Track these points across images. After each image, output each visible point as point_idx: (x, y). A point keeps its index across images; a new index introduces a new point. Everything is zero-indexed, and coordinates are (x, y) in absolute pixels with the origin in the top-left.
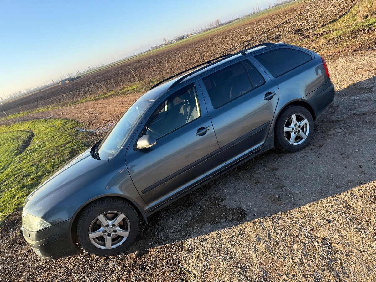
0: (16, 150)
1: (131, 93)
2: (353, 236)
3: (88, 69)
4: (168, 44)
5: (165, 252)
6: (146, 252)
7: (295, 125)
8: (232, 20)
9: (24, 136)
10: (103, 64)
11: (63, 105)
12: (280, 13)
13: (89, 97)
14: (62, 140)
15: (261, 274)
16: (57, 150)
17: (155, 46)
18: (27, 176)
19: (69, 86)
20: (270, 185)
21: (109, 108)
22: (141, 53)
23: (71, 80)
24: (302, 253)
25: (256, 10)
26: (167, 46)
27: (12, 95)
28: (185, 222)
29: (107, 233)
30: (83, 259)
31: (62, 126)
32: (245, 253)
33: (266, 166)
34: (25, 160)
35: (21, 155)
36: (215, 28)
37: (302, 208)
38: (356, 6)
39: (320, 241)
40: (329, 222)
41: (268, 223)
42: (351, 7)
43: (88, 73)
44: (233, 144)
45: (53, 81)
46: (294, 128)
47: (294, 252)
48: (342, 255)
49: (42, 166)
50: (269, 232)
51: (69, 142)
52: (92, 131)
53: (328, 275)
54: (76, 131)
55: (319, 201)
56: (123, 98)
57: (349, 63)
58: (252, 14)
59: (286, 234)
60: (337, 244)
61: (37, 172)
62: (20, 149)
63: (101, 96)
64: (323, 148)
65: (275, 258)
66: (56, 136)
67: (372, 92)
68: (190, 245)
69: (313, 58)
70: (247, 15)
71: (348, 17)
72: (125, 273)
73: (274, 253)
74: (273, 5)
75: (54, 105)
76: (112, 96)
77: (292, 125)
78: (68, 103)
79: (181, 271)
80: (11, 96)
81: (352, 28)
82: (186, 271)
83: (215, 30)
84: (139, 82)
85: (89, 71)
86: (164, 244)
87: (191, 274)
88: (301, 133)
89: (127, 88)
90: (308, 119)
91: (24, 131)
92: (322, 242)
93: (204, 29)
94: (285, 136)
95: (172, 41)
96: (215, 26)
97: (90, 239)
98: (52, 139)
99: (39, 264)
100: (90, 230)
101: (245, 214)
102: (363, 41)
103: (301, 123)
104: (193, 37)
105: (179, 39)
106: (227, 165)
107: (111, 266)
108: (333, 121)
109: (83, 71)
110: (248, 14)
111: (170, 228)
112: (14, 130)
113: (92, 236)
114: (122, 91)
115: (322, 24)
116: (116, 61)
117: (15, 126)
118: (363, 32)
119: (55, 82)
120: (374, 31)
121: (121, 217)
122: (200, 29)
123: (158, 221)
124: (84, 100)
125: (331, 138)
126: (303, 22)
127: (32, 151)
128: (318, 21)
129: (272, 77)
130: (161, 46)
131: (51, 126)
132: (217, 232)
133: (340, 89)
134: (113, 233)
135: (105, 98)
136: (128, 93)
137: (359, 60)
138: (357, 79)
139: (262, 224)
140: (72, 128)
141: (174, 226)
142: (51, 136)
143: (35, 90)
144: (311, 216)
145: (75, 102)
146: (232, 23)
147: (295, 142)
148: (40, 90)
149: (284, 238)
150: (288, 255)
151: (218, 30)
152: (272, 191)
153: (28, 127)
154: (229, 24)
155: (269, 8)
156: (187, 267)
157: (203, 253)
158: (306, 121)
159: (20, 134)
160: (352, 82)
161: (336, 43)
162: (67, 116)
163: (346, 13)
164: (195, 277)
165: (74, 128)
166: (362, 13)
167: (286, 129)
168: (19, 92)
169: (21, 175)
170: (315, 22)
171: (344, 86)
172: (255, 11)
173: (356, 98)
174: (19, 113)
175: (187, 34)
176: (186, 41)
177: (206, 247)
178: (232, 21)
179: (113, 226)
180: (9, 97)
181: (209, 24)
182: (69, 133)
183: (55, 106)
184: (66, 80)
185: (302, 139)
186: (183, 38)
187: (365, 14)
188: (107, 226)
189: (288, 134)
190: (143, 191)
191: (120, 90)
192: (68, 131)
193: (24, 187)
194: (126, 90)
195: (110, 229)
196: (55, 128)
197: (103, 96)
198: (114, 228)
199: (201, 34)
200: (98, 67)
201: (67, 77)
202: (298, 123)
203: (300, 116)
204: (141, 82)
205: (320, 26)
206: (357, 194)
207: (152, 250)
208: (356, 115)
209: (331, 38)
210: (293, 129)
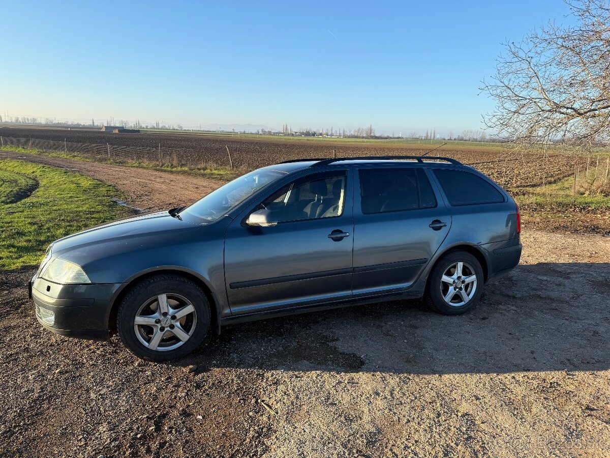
0: (6, 196)
1: (214, 178)
2: (504, 419)
3: (155, 126)
4: (289, 135)
5: (236, 377)
6: (206, 370)
7: (459, 278)
8: (391, 136)
9: (23, 182)
10: (181, 127)
11: (100, 160)
12: (463, 152)
13: (146, 163)
14: (87, 206)
15: (373, 430)
16: (77, 216)
17: (269, 131)
18: (20, 234)
19: (116, 138)
20: (404, 341)
21: (173, 187)
22: (244, 133)
23: (122, 130)
24: (434, 421)
25: (429, 135)
26: (286, 137)
27: (20, 120)
28: (272, 351)
29: (161, 325)
30: (104, 356)
31: (91, 187)
32: (354, 404)
33: (403, 320)
34: (21, 213)
35: (14, 205)
36: (363, 137)
37: (443, 376)
38: (571, 178)
39: (460, 414)
40: (477, 399)
41: (393, 380)
42: (564, 177)
43: (153, 130)
44: (372, 269)
45: (93, 122)
46: (456, 281)
47: (423, 418)
48: (486, 435)
49: (48, 229)
50: (393, 390)
51: (98, 212)
52: (138, 209)
53: (463, 450)
54: (112, 201)
55: (468, 375)
56: (201, 182)
57: (544, 239)
58: (423, 138)
59: (416, 398)
60: (482, 423)
61: (38, 233)
62: (13, 197)
63: (166, 168)
64: (486, 321)
65: (395, 418)
66: (77, 197)
67: (568, 278)
68: (275, 378)
69: (506, 201)
70: (415, 137)
71: (557, 187)
72: (171, 386)
73: (395, 413)
74: (457, 137)
75: (85, 155)
76: (184, 173)
77: (455, 276)
78: (109, 160)
79: (256, 402)
80: (17, 120)
81: (560, 200)
82: (265, 404)
83: (363, 142)
84: (232, 168)
85: (155, 129)
86: (237, 368)
87: (271, 408)
88: (463, 292)
89: (211, 170)
90: (477, 277)
91: (24, 175)
92: (463, 416)
93: (348, 133)
94: (441, 287)
95: (296, 133)
96: (365, 135)
97: (135, 323)
98: (70, 200)
99: (28, 345)
100: (139, 311)
101: (362, 363)
102: (570, 220)
103: (467, 278)
104: (328, 139)
105: (308, 134)
106: (353, 296)
107: (149, 373)
108: (508, 296)
109: (147, 125)
110: (417, 136)
111: (248, 352)
112: (8, 169)
113: (139, 320)
114: (202, 171)
115: (518, 183)
116: (202, 130)
117: (11, 164)
118: (572, 209)
119: (95, 124)
120: (588, 213)
121: (190, 309)
122: (342, 132)
123: (232, 340)
124: (137, 165)
125: (501, 313)
126: (492, 174)
127: (33, 205)
128: (515, 179)
129: (447, 203)
130: (277, 133)
131: (72, 182)
132: (318, 372)
133: (525, 264)
134: (169, 329)
135: (172, 172)
136: (210, 177)
137: (559, 239)
138: (551, 259)
139: (384, 379)
140: (107, 196)
141: (254, 351)
142: (69, 195)
143: (59, 125)
144: (453, 387)
145: (120, 162)
146: (391, 140)
147: (450, 302)
148: (68, 128)
149: (412, 400)
150: (414, 418)
151: (367, 142)
152: (406, 348)
153: (33, 172)
154: (385, 140)
155: (449, 140)
156: (268, 399)
157: (293, 390)
158: (474, 277)
159: (17, 177)
160: (544, 260)
161: (532, 211)
162: (101, 178)
163: (555, 182)
164: (277, 413)
165: (109, 196)
166: (577, 188)
167: (445, 278)
168: (34, 119)
169: (11, 230)
170: (510, 178)
171: (533, 261)
172: (427, 136)
173: (545, 278)
174: (24, 148)
175: (321, 132)
176: (316, 140)
177: (299, 385)
178: (391, 138)
179: (174, 317)
180: (14, 120)
181: (357, 130)
182: (101, 202)
183: (86, 158)
184: (115, 128)
185: (461, 301)
186: (314, 134)
187: (582, 190)
188: (165, 314)
189: (446, 286)
190: (232, 284)
191: (199, 169)
192: (99, 198)
193: (13, 246)
194: (208, 171)
195: (166, 322)
196: (78, 187)
197: (169, 169)
198: (173, 322)
199: (342, 140)
200: (171, 128)
201: (118, 125)
202: (463, 277)
203: (467, 268)
204: (235, 169)
205: (515, 185)
206: (521, 379)
207: (216, 371)
208: (541, 297)
209: (528, 202)
210: (454, 282)
